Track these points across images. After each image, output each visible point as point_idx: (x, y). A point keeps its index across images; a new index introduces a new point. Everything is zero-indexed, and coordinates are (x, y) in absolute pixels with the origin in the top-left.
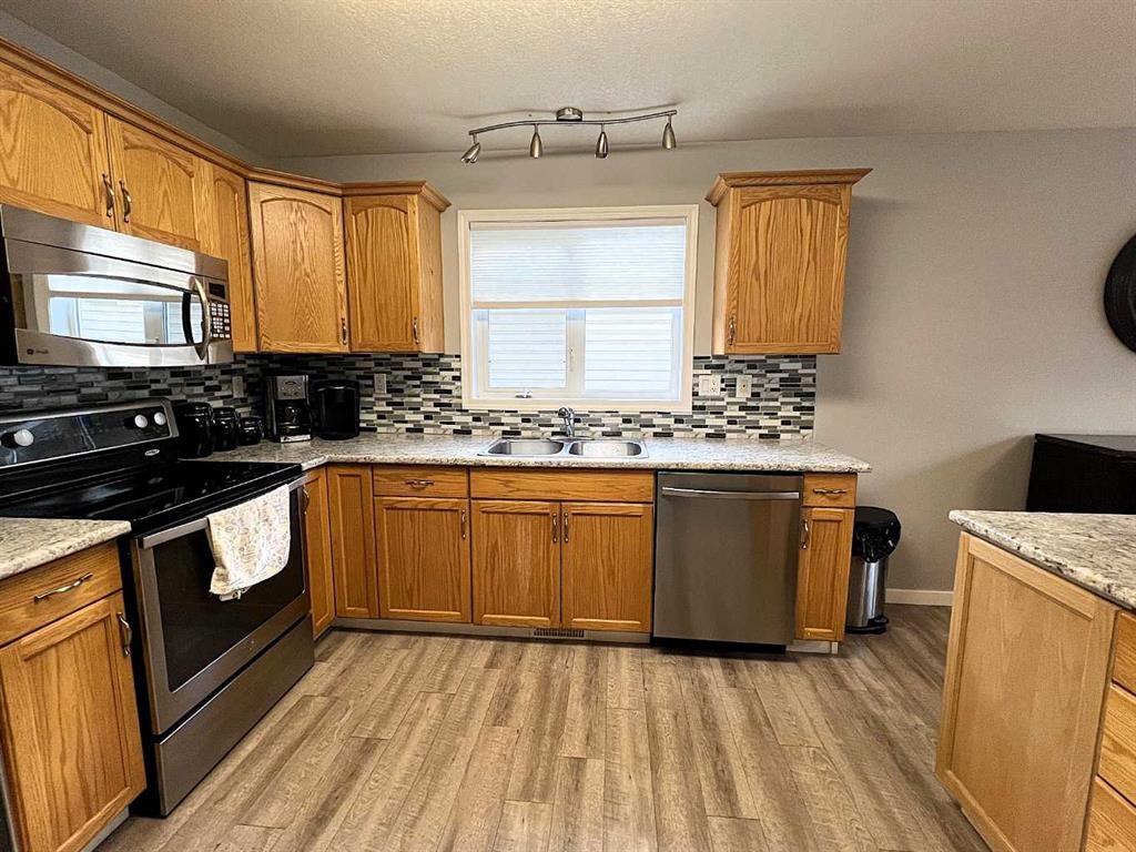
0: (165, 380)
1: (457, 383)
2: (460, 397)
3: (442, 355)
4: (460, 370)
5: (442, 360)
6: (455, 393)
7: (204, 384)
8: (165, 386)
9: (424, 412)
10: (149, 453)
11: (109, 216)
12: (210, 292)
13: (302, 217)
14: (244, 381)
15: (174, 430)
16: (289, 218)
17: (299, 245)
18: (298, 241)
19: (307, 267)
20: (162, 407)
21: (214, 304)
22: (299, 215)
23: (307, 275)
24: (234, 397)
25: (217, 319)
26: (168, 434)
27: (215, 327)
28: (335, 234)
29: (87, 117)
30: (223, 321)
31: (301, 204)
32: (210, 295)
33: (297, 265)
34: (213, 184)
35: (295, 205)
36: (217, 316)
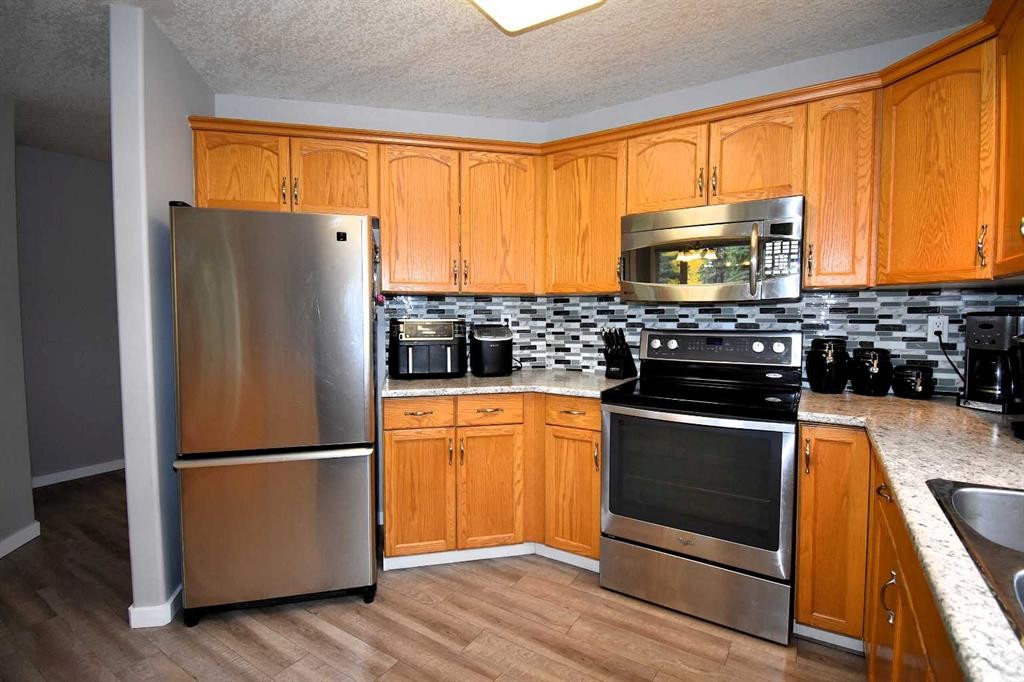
0: (822, 316)
7: (877, 322)
8: (820, 321)
11: (701, 196)
12: (771, 233)
13: (940, 98)
14: (951, 322)
15: (796, 360)
16: (924, 108)
17: (933, 138)
18: (933, 132)
19: (942, 164)
20: (790, 339)
21: (778, 244)
22: (937, 97)
23: (941, 174)
24: (929, 341)
25: (781, 256)
26: (790, 362)
27: (776, 264)
28: (983, 99)
29: (694, 135)
30: (789, 258)
31: (940, 81)
32: (770, 235)
33: (929, 166)
34: (819, 122)
35: (933, 87)
36: (781, 253)
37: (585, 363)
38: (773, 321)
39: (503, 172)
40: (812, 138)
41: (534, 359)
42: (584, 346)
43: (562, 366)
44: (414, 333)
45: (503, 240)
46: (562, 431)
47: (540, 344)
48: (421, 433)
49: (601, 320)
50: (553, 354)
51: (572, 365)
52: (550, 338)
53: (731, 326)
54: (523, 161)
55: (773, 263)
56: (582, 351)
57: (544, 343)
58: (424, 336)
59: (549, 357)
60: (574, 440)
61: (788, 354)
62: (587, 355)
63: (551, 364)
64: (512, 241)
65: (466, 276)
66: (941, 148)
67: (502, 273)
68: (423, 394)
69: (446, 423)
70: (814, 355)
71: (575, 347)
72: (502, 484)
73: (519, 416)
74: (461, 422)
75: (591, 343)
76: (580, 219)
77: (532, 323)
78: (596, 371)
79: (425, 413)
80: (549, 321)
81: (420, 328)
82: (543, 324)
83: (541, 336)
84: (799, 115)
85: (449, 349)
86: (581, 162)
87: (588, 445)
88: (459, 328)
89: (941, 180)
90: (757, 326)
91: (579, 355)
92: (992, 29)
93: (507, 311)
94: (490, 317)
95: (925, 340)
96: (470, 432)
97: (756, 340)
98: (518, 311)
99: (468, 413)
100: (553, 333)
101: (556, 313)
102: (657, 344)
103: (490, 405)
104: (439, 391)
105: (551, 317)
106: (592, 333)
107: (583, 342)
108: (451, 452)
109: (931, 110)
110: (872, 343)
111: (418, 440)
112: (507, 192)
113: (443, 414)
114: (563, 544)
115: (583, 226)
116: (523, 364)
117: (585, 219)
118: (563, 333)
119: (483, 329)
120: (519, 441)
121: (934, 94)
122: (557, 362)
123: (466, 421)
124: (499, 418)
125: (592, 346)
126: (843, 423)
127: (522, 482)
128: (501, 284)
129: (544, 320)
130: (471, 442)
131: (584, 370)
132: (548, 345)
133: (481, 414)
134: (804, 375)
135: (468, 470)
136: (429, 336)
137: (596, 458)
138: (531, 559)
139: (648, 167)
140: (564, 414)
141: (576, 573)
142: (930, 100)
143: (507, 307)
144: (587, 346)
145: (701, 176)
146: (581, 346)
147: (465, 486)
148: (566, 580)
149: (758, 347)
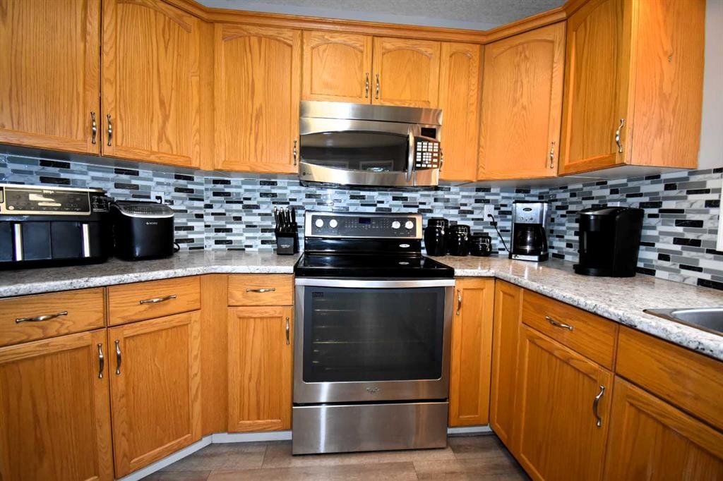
0: (430, 203)
1: (713, 211)
2: (715, 232)
3: (693, 172)
4: (718, 191)
5: (694, 179)
6: (707, 225)
7: (459, 208)
8: (429, 207)
9: (659, 250)
10: (403, 246)
11: (367, 97)
12: (422, 135)
13: (525, 56)
14: (495, 209)
15: (419, 234)
16: (514, 62)
17: (519, 83)
18: (519, 80)
19: (525, 101)
20: (415, 219)
21: (425, 143)
22: (523, 55)
23: (524, 108)
24: (485, 220)
25: (427, 154)
26: (415, 236)
27: (424, 160)
28: (555, 61)
29: (362, 44)
30: (432, 155)
31: (525, 45)
32: (421, 136)
33: (515, 102)
34: (448, 59)
35: (520, 48)
36: (427, 152)
37: (248, 243)
38: (400, 206)
39: (161, 26)
40: (443, 68)
41: (192, 240)
42: (247, 226)
43: (223, 246)
44: (22, 203)
45: (162, 103)
46: (246, 312)
47: (198, 225)
48: (47, 345)
49: (263, 203)
50: (213, 234)
51: (233, 246)
52: (209, 219)
53: (373, 209)
54: (185, 18)
55: (422, 158)
56: (244, 231)
57: (203, 224)
58: (41, 208)
59: (208, 238)
60: (262, 318)
61: (414, 230)
62: (251, 235)
63: (210, 245)
64: (173, 105)
65: (110, 135)
66: (525, 89)
67: (160, 140)
68: (50, 289)
69: (90, 324)
70: (430, 230)
71: (237, 228)
72: (175, 383)
73: (195, 301)
74: (114, 320)
75: (254, 224)
76: (253, 98)
77: (188, 203)
78: (259, 249)
79: (54, 316)
80: (207, 202)
81: (32, 197)
82: (201, 204)
83: (200, 216)
84: (436, 49)
85: (85, 227)
86: (254, 40)
87: (279, 320)
88: (99, 201)
89: (524, 112)
90: (390, 210)
91: (242, 235)
92: (564, 15)
93: (159, 188)
94: (136, 192)
95: (482, 219)
96: (128, 331)
97: (393, 220)
98: (172, 189)
99: (124, 306)
100: (213, 214)
101: (215, 194)
102: (320, 223)
103: (156, 294)
104: (81, 282)
105: (209, 198)
106: (254, 215)
107: (245, 222)
108: (102, 361)
109: (518, 65)
110: (456, 222)
111: (44, 356)
112: (166, 48)
113: (85, 313)
114: (250, 425)
115: (257, 105)
116: (180, 245)
117: (259, 100)
118: (224, 214)
119: (130, 206)
120: (195, 329)
121: (521, 53)
122: (217, 242)
123: (123, 318)
124: (171, 307)
125: (255, 226)
126: (482, 275)
127: (199, 374)
128: (158, 153)
129: (202, 200)
130: (131, 343)
131: (247, 249)
132: (206, 226)
133: (145, 306)
134: (423, 244)
135: (127, 378)
136: (48, 208)
137: (288, 332)
138: (208, 452)
139: (322, 62)
140: (250, 293)
141: (263, 449)
142: (518, 58)
143: (159, 183)
144: (250, 226)
145: (367, 79)
146: (244, 226)
147: (124, 400)
148: (256, 462)
149: (396, 225)
